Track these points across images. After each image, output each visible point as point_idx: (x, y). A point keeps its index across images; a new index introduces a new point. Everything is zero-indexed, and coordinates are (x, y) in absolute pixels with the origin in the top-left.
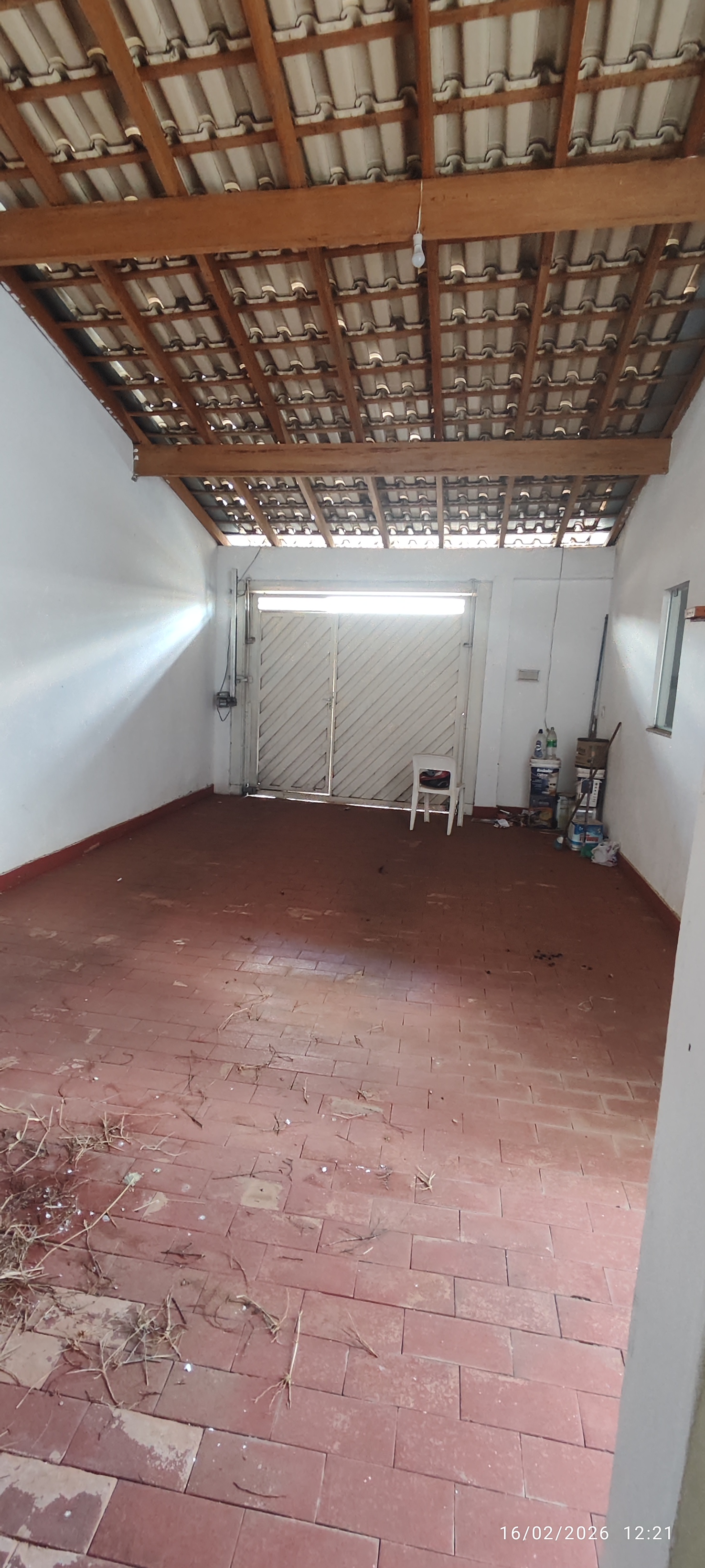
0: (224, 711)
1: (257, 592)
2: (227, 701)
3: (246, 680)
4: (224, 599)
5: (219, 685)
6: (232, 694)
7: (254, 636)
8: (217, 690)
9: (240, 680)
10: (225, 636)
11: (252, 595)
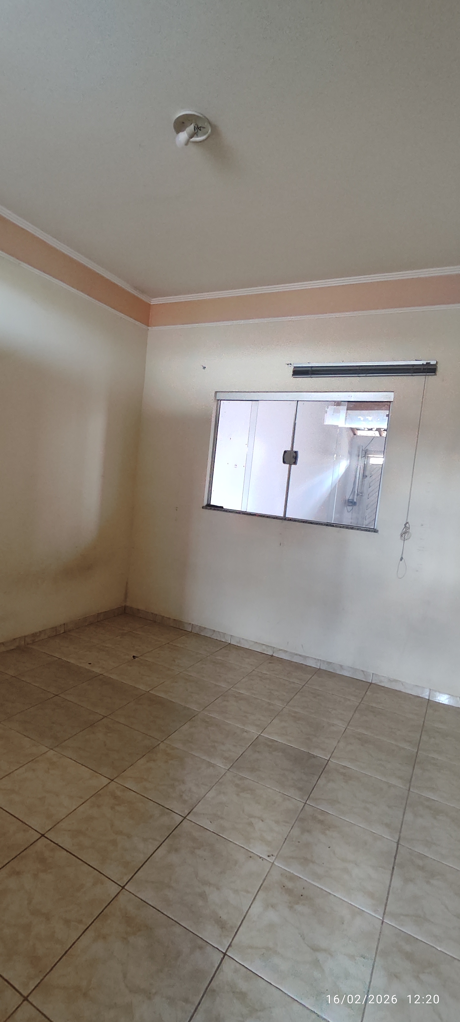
0: (350, 508)
1: (370, 456)
2: (352, 503)
3: (361, 494)
4: (355, 458)
5: (348, 496)
6: (355, 500)
7: (367, 475)
8: (347, 498)
9: (359, 494)
10: (354, 473)
11: (368, 457)
